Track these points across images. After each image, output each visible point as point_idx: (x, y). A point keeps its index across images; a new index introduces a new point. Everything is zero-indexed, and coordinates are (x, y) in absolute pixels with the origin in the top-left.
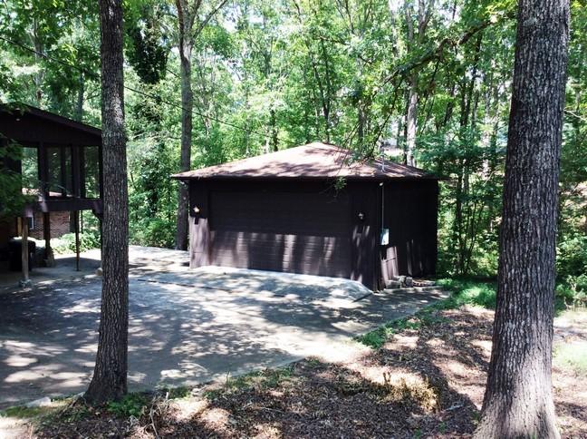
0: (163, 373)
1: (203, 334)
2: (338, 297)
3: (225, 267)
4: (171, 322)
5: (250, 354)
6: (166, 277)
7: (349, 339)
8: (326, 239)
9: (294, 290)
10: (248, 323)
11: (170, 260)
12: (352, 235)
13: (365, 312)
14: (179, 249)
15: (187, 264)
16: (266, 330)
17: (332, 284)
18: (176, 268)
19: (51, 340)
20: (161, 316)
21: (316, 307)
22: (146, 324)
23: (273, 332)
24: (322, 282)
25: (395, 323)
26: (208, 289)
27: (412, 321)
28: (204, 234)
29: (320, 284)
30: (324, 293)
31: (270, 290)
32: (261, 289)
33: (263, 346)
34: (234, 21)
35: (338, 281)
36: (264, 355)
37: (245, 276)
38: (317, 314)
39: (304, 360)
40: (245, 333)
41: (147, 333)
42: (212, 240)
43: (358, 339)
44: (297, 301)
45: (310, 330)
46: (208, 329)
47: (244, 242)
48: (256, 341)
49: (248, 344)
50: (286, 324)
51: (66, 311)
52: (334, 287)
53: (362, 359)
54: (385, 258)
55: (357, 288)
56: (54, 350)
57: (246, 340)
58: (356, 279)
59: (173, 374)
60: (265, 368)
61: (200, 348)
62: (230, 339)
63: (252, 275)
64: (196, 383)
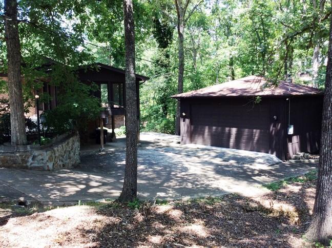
0: (158, 193)
1: (181, 178)
2: (259, 163)
3: (199, 145)
4: (166, 171)
5: (203, 189)
6: (168, 149)
7: (260, 185)
8: (255, 130)
9: (234, 158)
10: (206, 174)
11: (171, 140)
12: (270, 128)
13: (273, 172)
14: (176, 135)
15: (179, 143)
16: (214, 178)
17: (257, 156)
18: (174, 145)
19: (110, 176)
20: (162, 168)
21: (245, 168)
22: (154, 171)
23: (217, 179)
24: (252, 155)
25: (290, 178)
26: (188, 156)
27: (301, 178)
28: (188, 127)
29: (250, 156)
30: (252, 161)
31: (221, 158)
32: (216, 157)
33: (211, 185)
34: (210, 8)
35: (261, 154)
36: (210, 190)
37: (209, 150)
38: (245, 171)
39: (231, 194)
40: (203, 178)
41: (154, 176)
42: (192, 130)
43: (264, 186)
44: (235, 164)
45: (239, 180)
46: (184, 175)
47: (209, 131)
48: (208, 183)
49: (203, 184)
50: (226, 176)
51: (119, 163)
52: (258, 158)
53: (264, 196)
54: (291, 142)
55: (272, 158)
56: (111, 180)
57: (202, 182)
58: (272, 153)
59: (162, 194)
60: (208, 196)
61: (178, 184)
62: (194, 181)
63: (212, 150)
64: (172, 199)
